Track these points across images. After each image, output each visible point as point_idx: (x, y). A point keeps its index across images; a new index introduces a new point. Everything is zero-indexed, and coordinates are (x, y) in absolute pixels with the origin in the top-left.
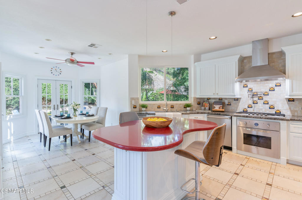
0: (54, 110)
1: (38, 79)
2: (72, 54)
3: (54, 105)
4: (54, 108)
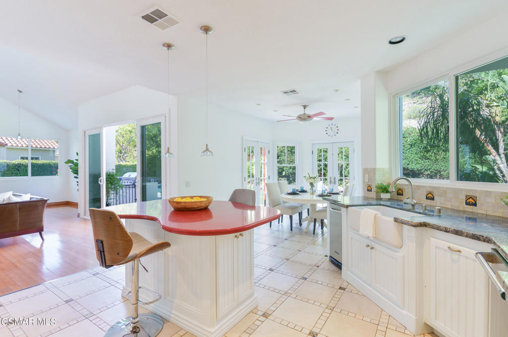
0: (331, 184)
1: (313, 144)
2: (305, 107)
3: (331, 178)
4: (331, 182)
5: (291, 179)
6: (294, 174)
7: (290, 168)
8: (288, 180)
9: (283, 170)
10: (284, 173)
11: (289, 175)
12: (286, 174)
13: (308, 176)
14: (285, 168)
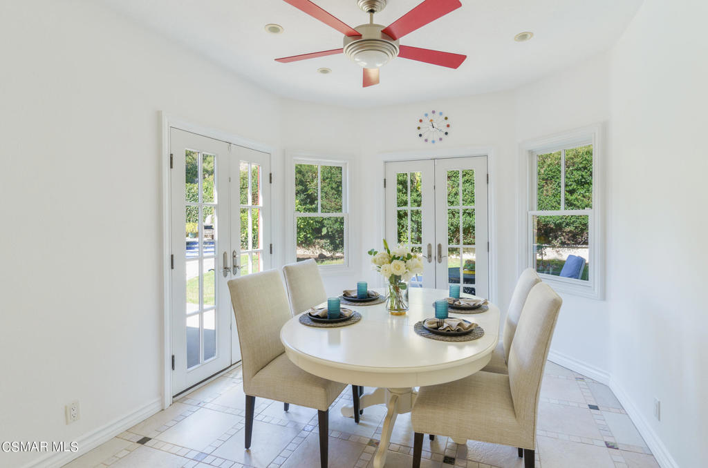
0: (429, 261)
1: (386, 162)
2: (372, 3)
3: (430, 246)
4: (430, 256)
5: (337, 242)
6: (341, 232)
7: (336, 221)
8: (332, 243)
9: (323, 226)
10: (324, 231)
11: (334, 235)
12: (328, 232)
13: (381, 251)
14: (325, 222)
